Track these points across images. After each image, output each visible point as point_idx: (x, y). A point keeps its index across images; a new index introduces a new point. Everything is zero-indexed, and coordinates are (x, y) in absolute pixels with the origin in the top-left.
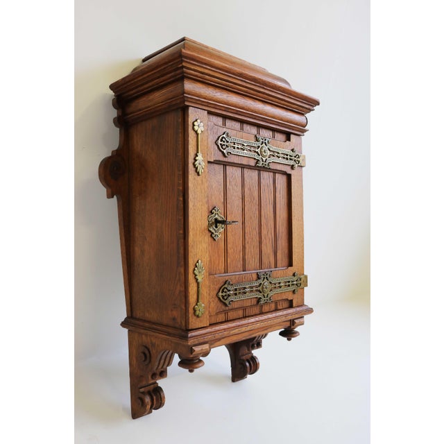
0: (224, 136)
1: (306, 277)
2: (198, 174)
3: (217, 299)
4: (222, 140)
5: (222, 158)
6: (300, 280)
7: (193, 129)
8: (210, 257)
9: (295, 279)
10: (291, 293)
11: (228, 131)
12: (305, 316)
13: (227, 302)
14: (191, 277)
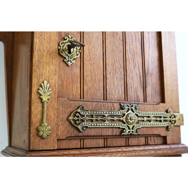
1: (182, 116)
3: (67, 123)
6: (175, 117)
8: (60, 77)
9: (168, 115)
10: (164, 129)
12: (183, 155)
13: (80, 127)
14: (34, 96)
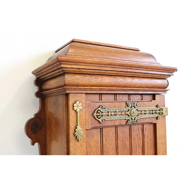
0: (100, 109)
2: (78, 140)
4: (97, 112)
5: (98, 125)
7: (73, 109)
11: (102, 104)
